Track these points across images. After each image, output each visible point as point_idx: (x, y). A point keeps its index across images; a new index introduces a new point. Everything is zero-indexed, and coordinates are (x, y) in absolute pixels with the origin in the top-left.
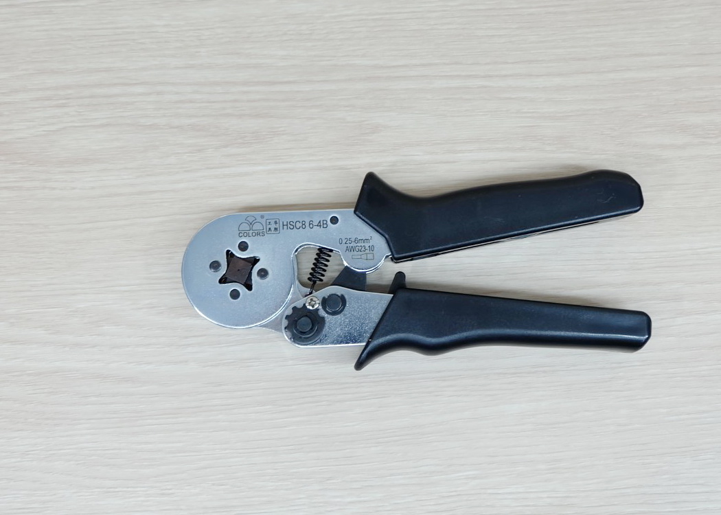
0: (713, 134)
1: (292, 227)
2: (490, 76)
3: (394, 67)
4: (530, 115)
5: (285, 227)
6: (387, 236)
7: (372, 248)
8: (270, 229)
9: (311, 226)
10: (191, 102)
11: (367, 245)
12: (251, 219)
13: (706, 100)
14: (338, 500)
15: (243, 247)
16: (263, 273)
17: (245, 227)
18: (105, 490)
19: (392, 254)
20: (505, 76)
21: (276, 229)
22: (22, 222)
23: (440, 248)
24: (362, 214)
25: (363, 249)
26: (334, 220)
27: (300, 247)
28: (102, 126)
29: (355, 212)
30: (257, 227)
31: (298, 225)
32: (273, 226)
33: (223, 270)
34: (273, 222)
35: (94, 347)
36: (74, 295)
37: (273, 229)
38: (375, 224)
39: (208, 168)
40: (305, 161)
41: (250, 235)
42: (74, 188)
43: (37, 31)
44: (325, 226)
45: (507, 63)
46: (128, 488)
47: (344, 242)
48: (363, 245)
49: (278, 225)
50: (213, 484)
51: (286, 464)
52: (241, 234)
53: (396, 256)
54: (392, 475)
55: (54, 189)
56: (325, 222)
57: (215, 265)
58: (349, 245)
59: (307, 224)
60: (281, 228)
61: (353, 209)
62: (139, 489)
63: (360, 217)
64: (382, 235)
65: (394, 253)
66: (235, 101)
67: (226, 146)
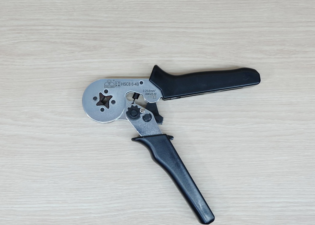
0: (273, 54)
1: (125, 85)
2: (187, 28)
3: (149, 23)
4: (202, 44)
5: (122, 85)
6: (161, 90)
7: (155, 94)
8: (117, 85)
9: (132, 85)
10: (70, 33)
11: (154, 93)
12: (109, 81)
13: (271, 40)
14: (121, 188)
15: (106, 92)
16: (113, 102)
17: (107, 84)
18: (33, 180)
19: (163, 97)
20: (193, 28)
21: (119, 85)
22: (3, 78)
23: (182, 95)
24: (152, 81)
25: (152, 94)
26: (141, 83)
27: (128, 93)
28: (35, 41)
29: (149, 80)
30: (112, 84)
31: (128, 84)
32: (118, 84)
33: (98, 100)
34: (118, 83)
35: (30, 126)
36: (23, 106)
37: (118, 85)
38: (157, 85)
39: (76, 59)
40: (113, 58)
41: (109, 87)
42: (23, 65)
43: (10, 3)
44: (138, 85)
45: (194, 23)
46: (42, 180)
47: (145, 91)
48: (152, 92)
49: (120, 84)
50: (74, 180)
51: (102, 173)
52: (105, 87)
53: (165, 97)
54: (142, 179)
55: (16, 65)
56: (138, 83)
57: (95, 98)
58: (146, 93)
59: (131, 84)
60: (121, 85)
61: (149, 79)
62: (46, 181)
63: (151, 82)
64: (160, 89)
65: (164, 96)
66: (87, 34)
67: (83, 51)
